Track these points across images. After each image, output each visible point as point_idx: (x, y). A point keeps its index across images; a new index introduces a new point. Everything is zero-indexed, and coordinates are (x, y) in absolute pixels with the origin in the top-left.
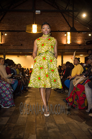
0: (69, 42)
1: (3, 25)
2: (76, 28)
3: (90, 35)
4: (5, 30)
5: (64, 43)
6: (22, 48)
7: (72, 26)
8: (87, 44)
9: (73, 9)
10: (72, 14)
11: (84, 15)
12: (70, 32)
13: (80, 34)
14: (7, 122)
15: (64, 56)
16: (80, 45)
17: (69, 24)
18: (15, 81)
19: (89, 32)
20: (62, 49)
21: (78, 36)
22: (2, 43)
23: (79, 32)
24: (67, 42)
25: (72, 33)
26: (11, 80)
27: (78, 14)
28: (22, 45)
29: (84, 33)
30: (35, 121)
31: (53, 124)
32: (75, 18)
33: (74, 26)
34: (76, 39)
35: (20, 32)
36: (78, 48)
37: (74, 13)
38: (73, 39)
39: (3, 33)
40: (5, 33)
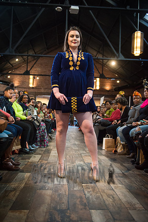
0: (98, 88)
2: (105, 75)
3: (118, 82)
4: (38, 74)
7: (101, 73)
8: (115, 90)
11: (113, 63)
16: (108, 91)
17: (98, 71)
19: (117, 79)
21: (107, 82)
22: (33, 86)
23: (107, 78)
24: (96, 88)
25: (101, 79)
27: (107, 62)
29: (113, 79)
30: (65, 160)
31: (82, 163)
32: (104, 65)
33: (104, 73)
34: (104, 85)
37: (104, 61)
38: (102, 85)
39: (35, 77)
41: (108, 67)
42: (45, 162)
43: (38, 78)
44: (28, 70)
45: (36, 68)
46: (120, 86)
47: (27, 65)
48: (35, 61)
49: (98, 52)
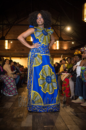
0: (58, 48)
2: (63, 38)
3: (73, 43)
4: (11, 39)
5: (54, 48)
7: (60, 37)
8: (71, 49)
9: (61, 24)
11: (69, 29)
12: (58, 41)
13: (66, 42)
14: (12, 106)
15: (54, 58)
16: (66, 50)
17: (57, 35)
18: (18, 76)
19: (72, 41)
20: (53, 53)
21: (64, 44)
23: (65, 41)
24: (56, 48)
25: (60, 41)
26: (15, 75)
27: (64, 28)
28: (23, 50)
29: (69, 41)
32: (62, 30)
34: (63, 46)
36: (65, 53)
37: (61, 27)
38: (61, 45)
39: (9, 41)
40: (11, 41)
41: (65, 32)
42: (16, 108)
43: (11, 42)
44: (4, 36)
45: (10, 34)
46: (74, 46)
47: (3, 32)
48: (9, 29)
49: (57, 21)
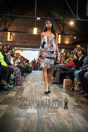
1: (12, 27)
2: (65, 32)
4: (14, 31)
6: (25, 45)
7: (62, 31)
8: (72, 44)
10: (63, 22)
13: (68, 37)
14: (16, 95)
16: (67, 45)
21: (66, 38)
22: (10, 40)
25: (62, 35)
28: (25, 42)
29: (71, 36)
30: (35, 95)
31: (48, 97)
33: (64, 30)
35: (24, 33)
36: (66, 47)
42: (20, 97)
47: (5, 24)
49: (60, 14)
